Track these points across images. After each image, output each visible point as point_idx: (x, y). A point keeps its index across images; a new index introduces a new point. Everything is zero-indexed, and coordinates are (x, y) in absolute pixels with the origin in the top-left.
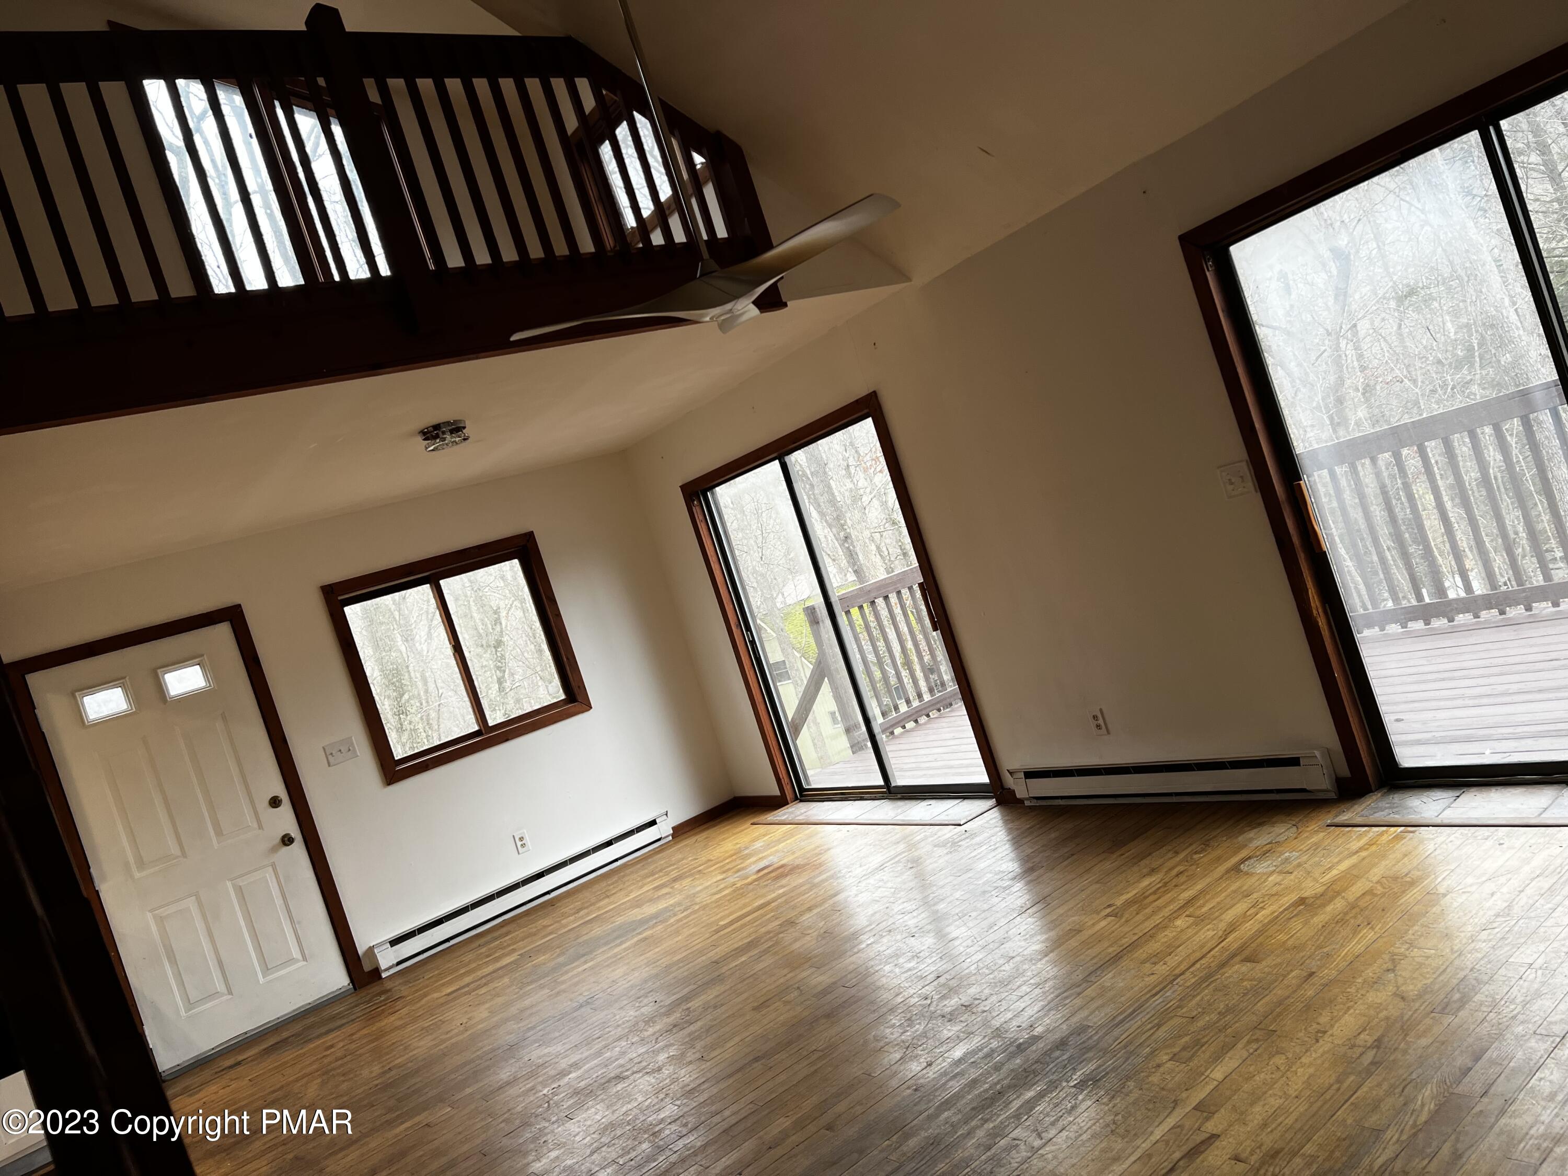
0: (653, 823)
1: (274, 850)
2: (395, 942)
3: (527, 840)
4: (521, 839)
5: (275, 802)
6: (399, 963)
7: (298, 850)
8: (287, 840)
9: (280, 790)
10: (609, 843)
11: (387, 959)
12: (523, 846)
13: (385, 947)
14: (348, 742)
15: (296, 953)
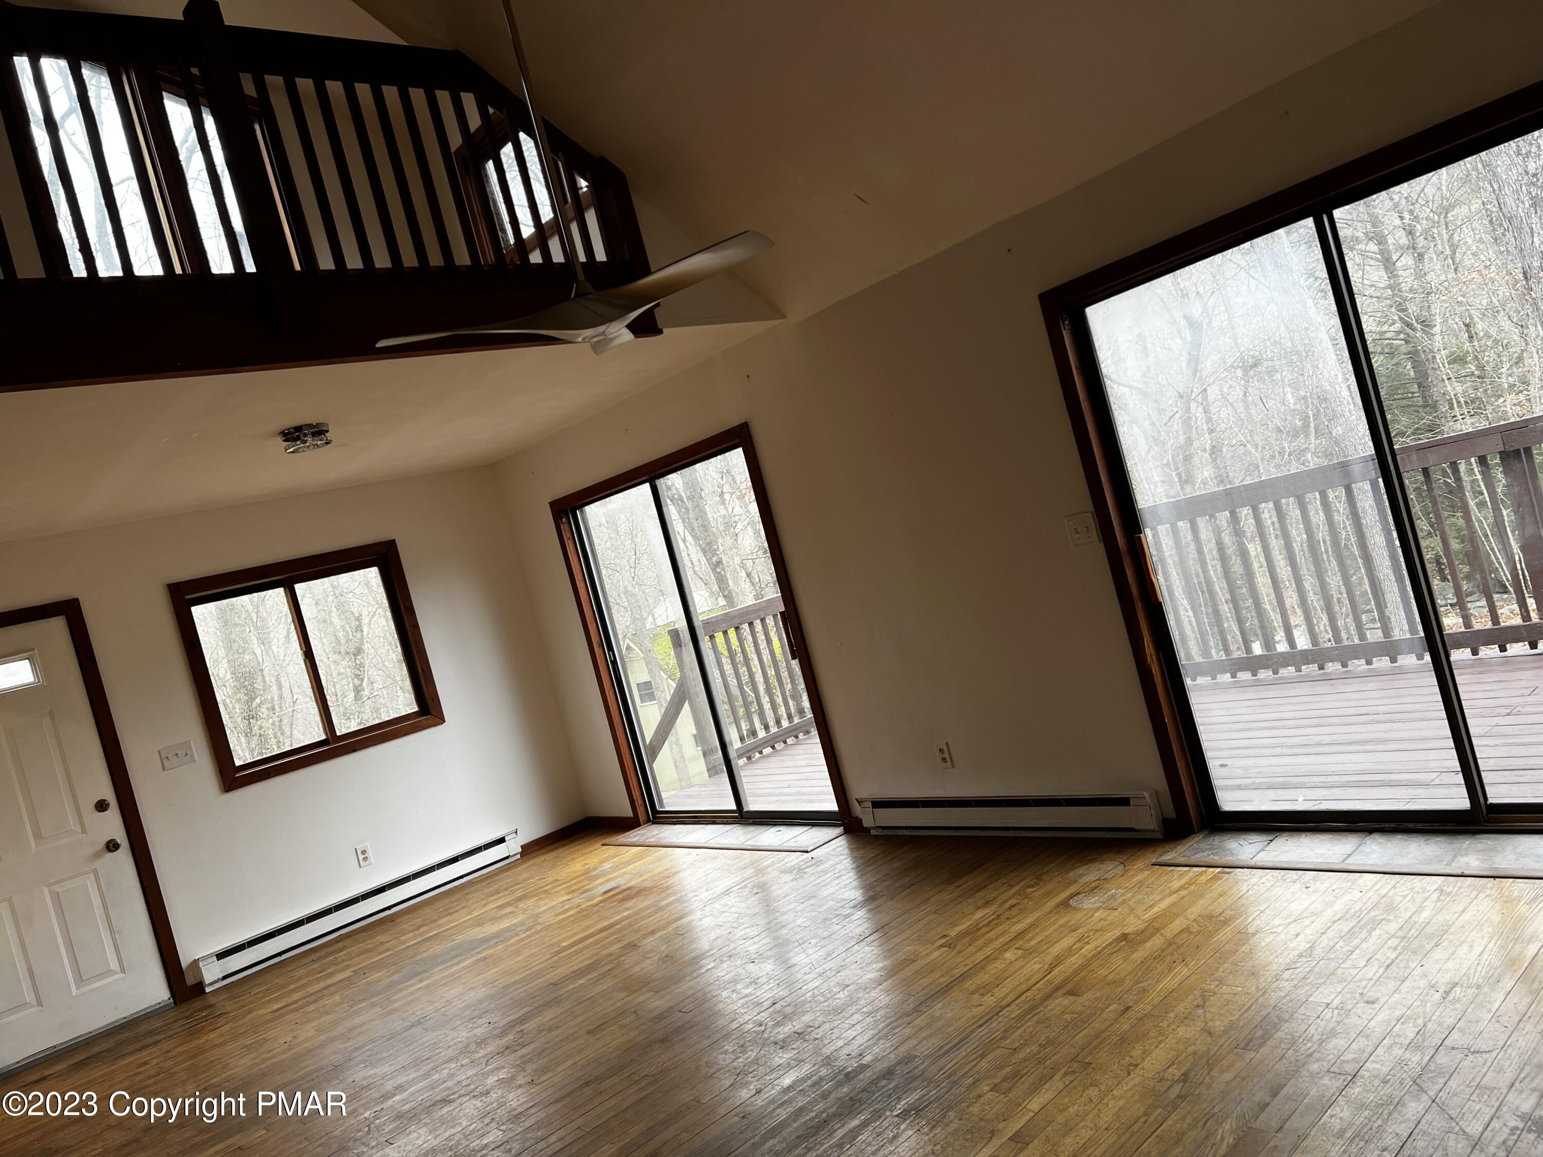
0: (501, 840)
1: (97, 855)
2: (221, 955)
3: (370, 853)
4: (364, 852)
5: (102, 806)
6: (225, 978)
7: (124, 859)
8: (112, 846)
9: (107, 792)
10: (455, 860)
11: (212, 973)
12: (365, 859)
13: (210, 960)
14: (187, 744)
15: (114, 964)
